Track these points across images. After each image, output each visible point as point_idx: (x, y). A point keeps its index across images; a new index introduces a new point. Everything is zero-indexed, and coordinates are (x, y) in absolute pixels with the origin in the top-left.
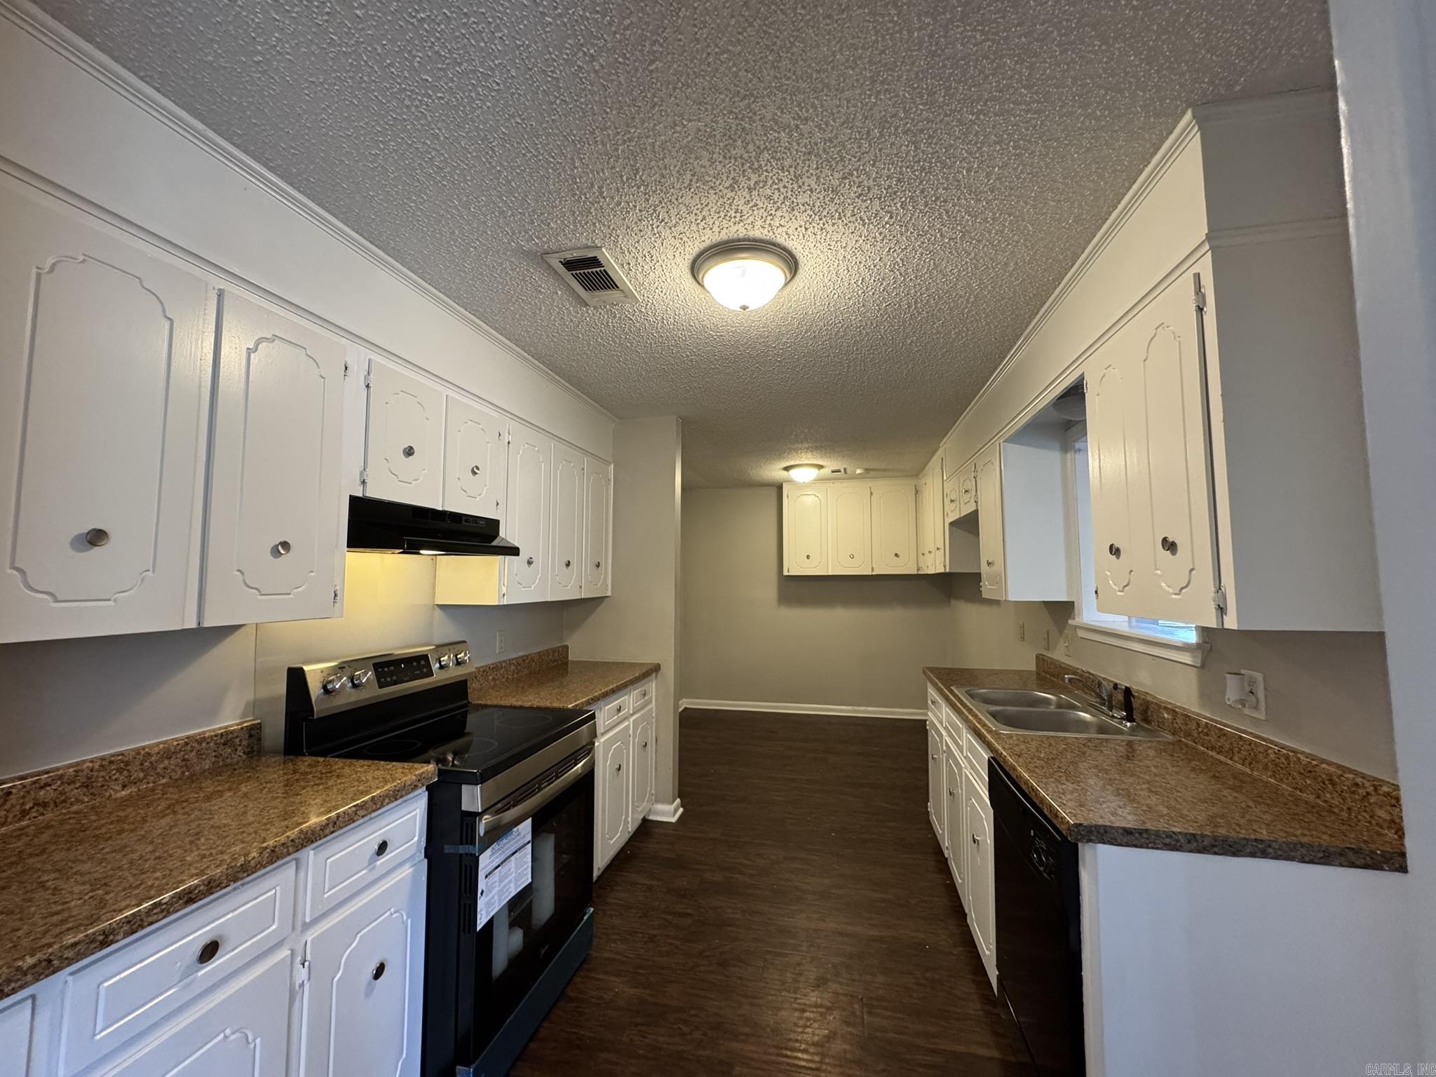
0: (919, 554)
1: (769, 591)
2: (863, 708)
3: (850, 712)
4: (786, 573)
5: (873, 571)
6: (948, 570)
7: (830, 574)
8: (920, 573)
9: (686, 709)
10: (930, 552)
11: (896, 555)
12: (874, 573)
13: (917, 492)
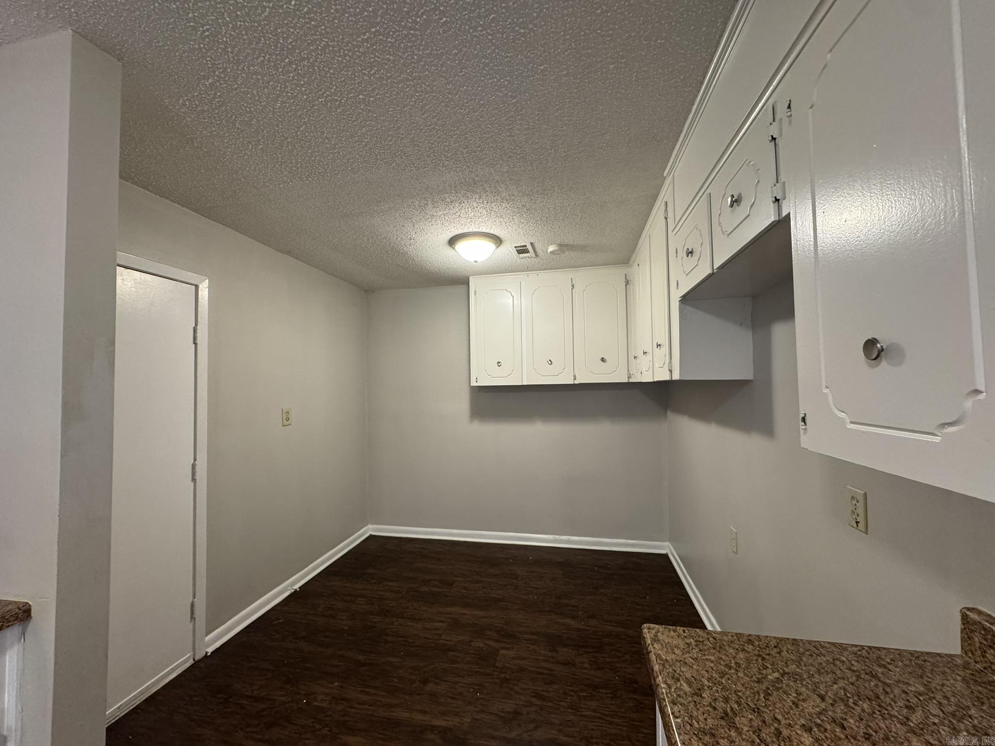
0: (630, 358)
1: (462, 404)
2: (564, 537)
3: (551, 542)
4: (474, 384)
5: (575, 379)
6: (676, 376)
7: (525, 383)
8: (631, 380)
9: (371, 537)
10: (645, 353)
11: (603, 360)
12: (576, 382)
13: (627, 283)
